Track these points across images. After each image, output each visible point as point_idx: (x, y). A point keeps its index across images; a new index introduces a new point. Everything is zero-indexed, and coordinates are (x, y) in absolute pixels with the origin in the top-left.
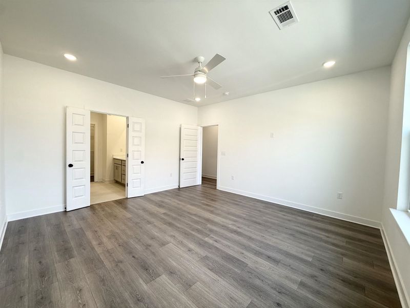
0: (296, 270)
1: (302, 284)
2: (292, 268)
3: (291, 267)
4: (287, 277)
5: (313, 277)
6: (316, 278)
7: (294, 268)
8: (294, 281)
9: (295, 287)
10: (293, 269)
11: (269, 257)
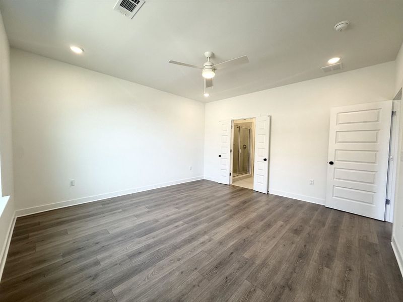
0: (112, 267)
1: (97, 263)
2: (116, 264)
3: (118, 265)
4: (111, 256)
5: (95, 277)
6: (92, 278)
7: (115, 267)
8: (103, 259)
9: (99, 257)
10: (114, 265)
11: (140, 253)
